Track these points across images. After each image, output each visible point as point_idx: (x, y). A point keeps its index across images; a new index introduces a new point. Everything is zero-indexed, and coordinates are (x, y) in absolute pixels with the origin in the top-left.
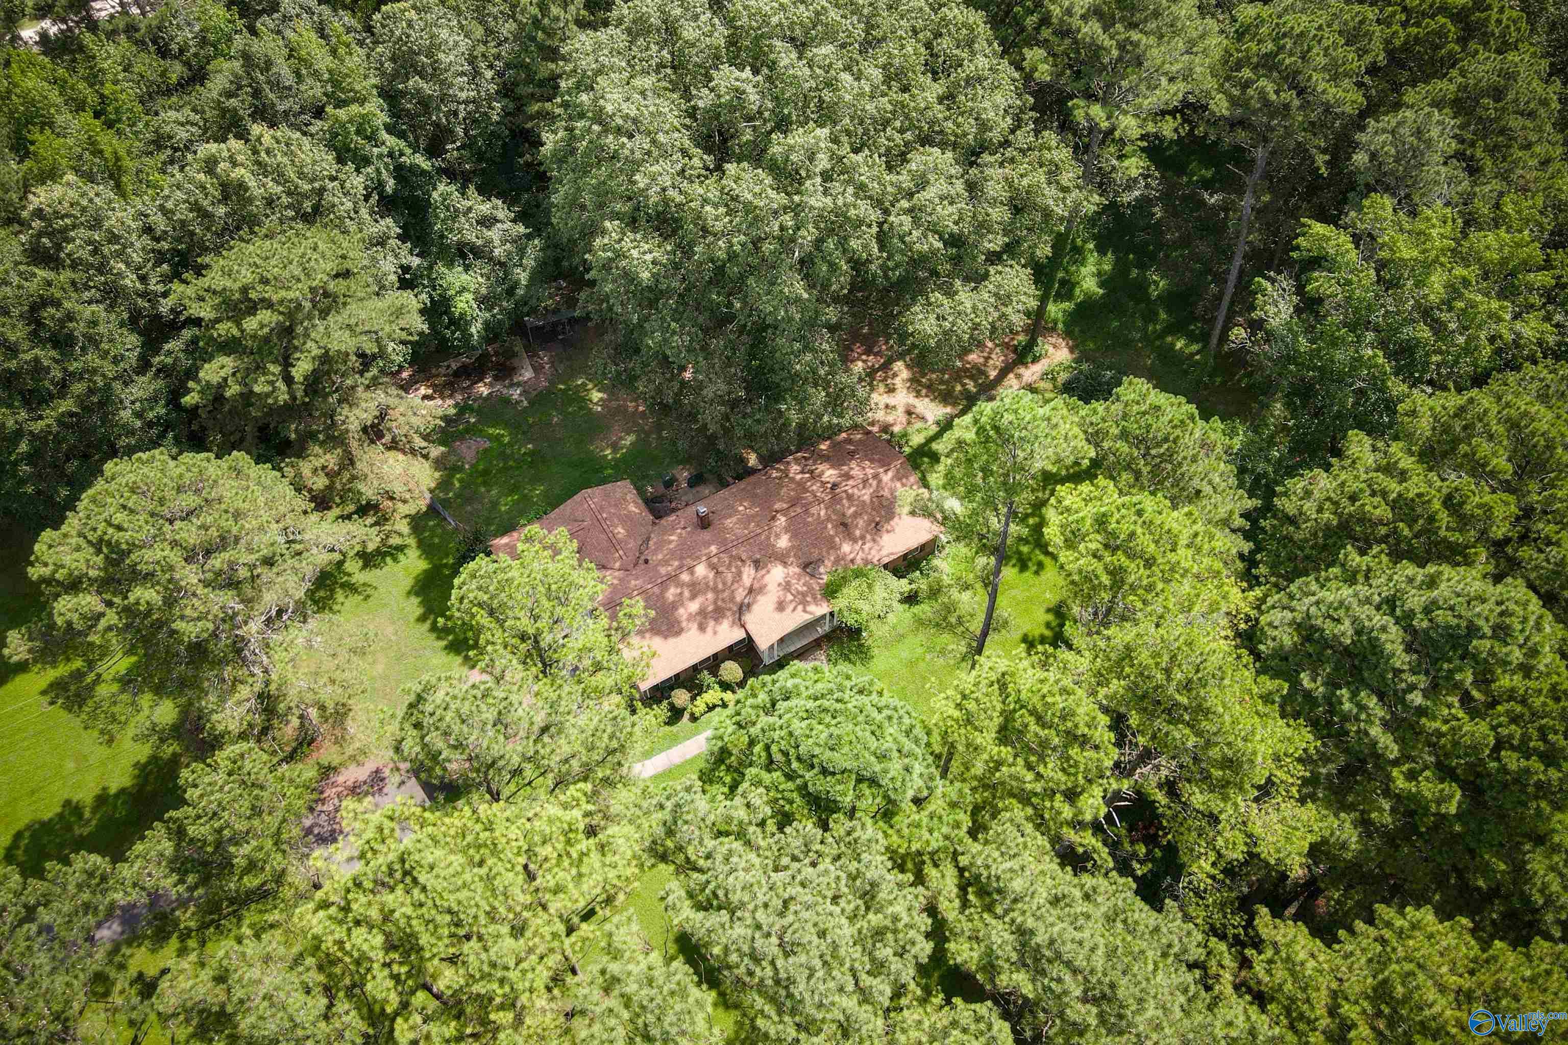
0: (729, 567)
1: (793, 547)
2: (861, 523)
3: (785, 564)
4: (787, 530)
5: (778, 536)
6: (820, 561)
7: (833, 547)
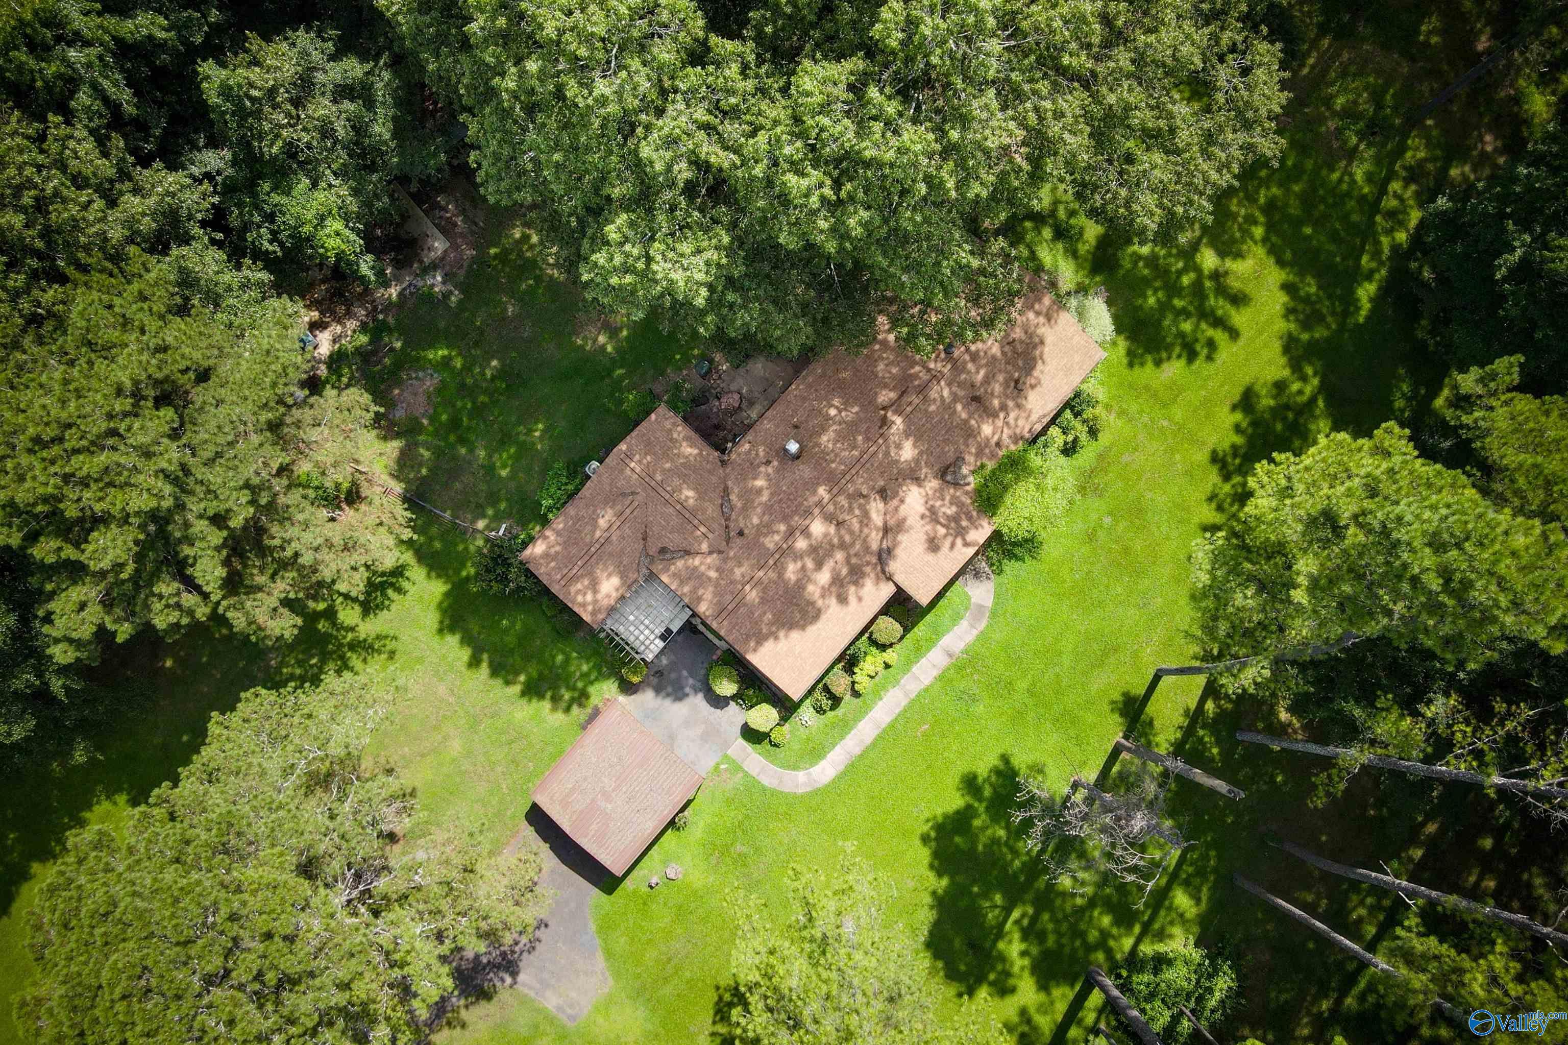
0: (851, 510)
1: (921, 453)
2: (997, 388)
3: (918, 481)
4: (907, 434)
5: (899, 447)
6: (959, 460)
7: (970, 433)
